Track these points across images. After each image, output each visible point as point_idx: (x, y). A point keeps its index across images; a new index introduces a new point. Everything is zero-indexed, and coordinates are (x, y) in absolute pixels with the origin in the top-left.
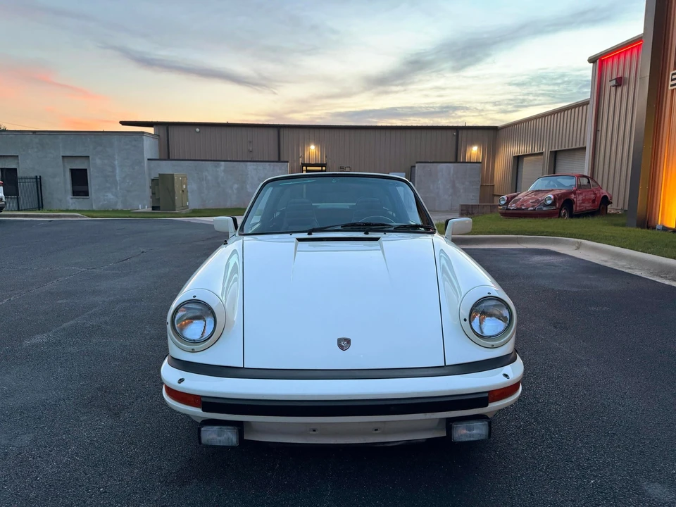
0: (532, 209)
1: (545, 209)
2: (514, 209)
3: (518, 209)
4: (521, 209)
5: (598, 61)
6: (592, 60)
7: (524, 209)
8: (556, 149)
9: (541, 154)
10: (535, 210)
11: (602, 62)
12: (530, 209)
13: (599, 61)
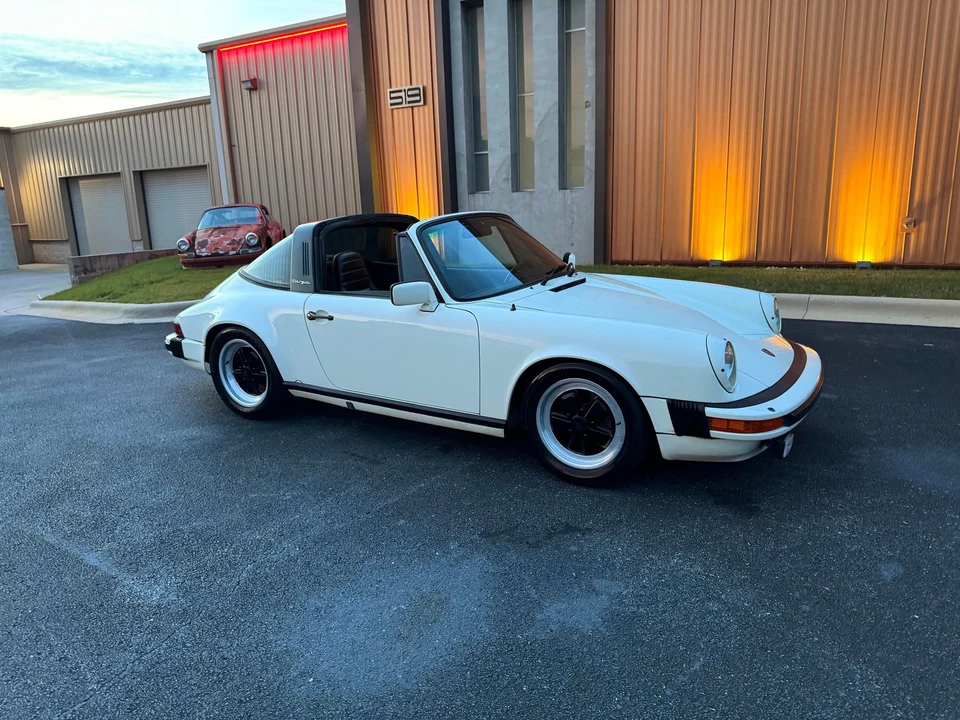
0: (235, 252)
1: (250, 251)
2: (207, 256)
3: (213, 255)
4: (218, 255)
5: (215, 52)
6: (207, 50)
7: (222, 255)
8: (144, 168)
9: (117, 175)
10: (238, 254)
11: (220, 54)
12: (231, 253)
13: (217, 52)
